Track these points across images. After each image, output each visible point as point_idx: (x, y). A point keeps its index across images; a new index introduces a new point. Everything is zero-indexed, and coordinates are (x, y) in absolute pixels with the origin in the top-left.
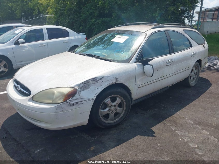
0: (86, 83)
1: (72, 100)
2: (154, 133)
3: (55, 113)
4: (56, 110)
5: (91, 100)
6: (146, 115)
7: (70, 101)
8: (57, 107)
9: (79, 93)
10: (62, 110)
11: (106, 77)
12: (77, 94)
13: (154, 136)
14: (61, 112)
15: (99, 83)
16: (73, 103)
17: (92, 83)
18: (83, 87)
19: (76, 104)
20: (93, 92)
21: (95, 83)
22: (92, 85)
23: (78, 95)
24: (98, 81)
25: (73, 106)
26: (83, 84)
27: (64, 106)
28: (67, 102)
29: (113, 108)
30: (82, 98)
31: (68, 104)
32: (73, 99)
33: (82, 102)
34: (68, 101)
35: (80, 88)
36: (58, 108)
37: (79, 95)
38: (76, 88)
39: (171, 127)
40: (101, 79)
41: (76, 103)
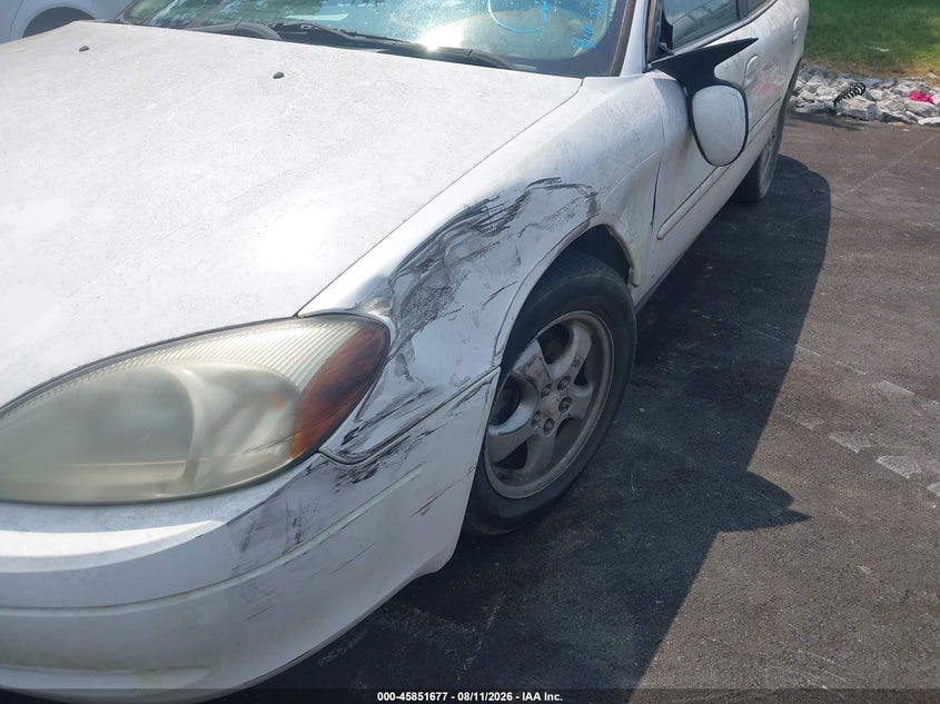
0: (430, 260)
1: (360, 425)
2: (788, 499)
3: (234, 583)
4: (244, 547)
5: (478, 389)
6: (667, 387)
7: (348, 438)
8: (246, 522)
9: (403, 357)
10: (294, 531)
11: (539, 193)
12: (391, 366)
13: (801, 517)
14: (285, 553)
15: (505, 246)
16: (373, 451)
17: (467, 253)
18: (412, 293)
19: (388, 453)
20: (477, 324)
21: (481, 252)
22: (467, 266)
23: (397, 373)
24: (500, 229)
25: (373, 472)
26: (412, 269)
27: (307, 494)
28: (329, 459)
29: (552, 400)
30: (426, 392)
31: (336, 474)
32: (369, 414)
33: (428, 424)
34: (333, 444)
35: (397, 312)
36: (257, 527)
37: (407, 373)
38: (376, 313)
39: (832, 437)
40: (514, 211)
41: (390, 447)
